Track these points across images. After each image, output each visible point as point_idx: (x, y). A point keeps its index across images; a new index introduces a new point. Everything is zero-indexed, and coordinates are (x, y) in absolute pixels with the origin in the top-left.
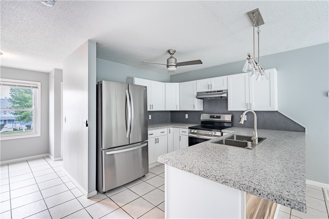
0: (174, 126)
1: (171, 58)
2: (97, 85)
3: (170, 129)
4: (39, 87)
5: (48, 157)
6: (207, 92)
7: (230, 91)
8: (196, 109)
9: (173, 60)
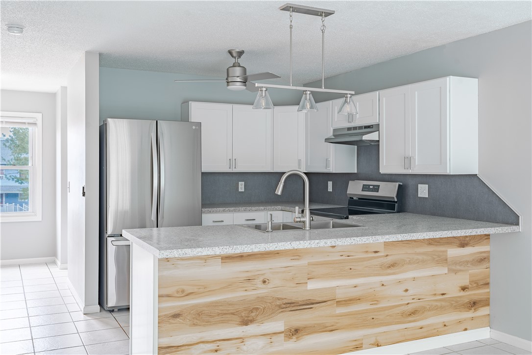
0: (283, 208)
1: (234, 66)
2: (100, 127)
3: (271, 215)
4: (39, 123)
5: (54, 263)
6: (349, 129)
7: (383, 128)
8: (332, 169)
9: (238, 71)
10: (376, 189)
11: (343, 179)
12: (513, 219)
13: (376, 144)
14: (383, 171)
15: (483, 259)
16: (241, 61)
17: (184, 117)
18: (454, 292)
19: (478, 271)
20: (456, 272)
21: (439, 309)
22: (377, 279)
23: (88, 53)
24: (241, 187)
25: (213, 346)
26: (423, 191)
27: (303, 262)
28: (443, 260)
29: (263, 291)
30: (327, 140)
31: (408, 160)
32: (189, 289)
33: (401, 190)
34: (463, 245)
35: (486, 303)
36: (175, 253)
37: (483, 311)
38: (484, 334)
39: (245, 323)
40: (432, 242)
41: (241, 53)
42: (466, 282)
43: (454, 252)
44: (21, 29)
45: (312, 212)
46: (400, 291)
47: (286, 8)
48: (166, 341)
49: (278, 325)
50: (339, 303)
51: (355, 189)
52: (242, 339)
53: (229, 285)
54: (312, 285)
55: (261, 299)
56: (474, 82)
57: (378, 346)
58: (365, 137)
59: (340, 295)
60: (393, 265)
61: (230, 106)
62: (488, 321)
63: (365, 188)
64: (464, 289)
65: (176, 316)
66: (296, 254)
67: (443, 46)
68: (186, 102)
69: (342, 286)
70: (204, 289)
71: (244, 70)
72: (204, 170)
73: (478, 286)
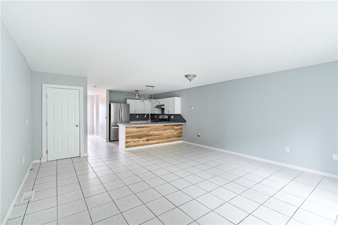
2: (109, 105)
4: (90, 102)
6: (159, 105)
7: (165, 105)
8: (156, 113)
9: (137, 94)
10: (164, 117)
11: (158, 115)
12: (185, 122)
13: (164, 109)
14: (165, 113)
15: (181, 129)
16: (138, 92)
17: (125, 102)
18: (176, 134)
19: (180, 131)
20: (176, 131)
21: (173, 137)
22: (162, 132)
23: (107, 90)
24: (137, 117)
25: (134, 142)
26: (172, 117)
27: (149, 129)
28: (174, 129)
29: (142, 133)
30: (155, 107)
31: (169, 111)
32: (130, 132)
33: (169, 117)
34: (177, 126)
35: (182, 136)
36: (128, 126)
37: (181, 138)
38: (181, 142)
39: (140, 138)
40: (172, 125)
41: (138, 91)
42: (178, 133)
43: (176, 127)
44: (96, 87)
45: (151, 121)
46: (166, 134)
47: (147, 86)
48: (127, 141)
49: (145, 139)
50: (156, 136)
51: (161, 117)
52: (139, 141)
53: (137, 132)
54: (151, 132)
55: (142, 134)
56: (180, 98)
57: (162, 143)
58: (162, 107)
59: (156, 134)
60: (165, 129)
61: (135, 100)
62: (182, 140)
63: (162, 117)
64: (177, 134)
65: (128, 137)
66: (148, 127)
67: (175, 91)
68: (126, 99)
69: (156, 133)
70: (133, 132)
71: (139, 94)
72: (130, 113)
73: (180, 133)
